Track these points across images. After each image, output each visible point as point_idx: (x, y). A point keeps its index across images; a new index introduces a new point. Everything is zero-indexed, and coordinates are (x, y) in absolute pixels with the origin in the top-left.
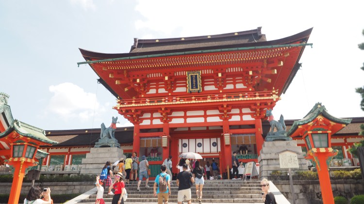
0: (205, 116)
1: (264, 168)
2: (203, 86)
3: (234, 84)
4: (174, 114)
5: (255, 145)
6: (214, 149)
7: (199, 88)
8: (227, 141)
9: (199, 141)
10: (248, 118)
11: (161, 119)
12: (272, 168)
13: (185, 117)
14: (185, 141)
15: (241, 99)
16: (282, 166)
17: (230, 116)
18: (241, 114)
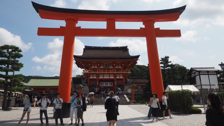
0: (109, 76)
1: (125, 92)
2: (109, 66)
3: (118, 66)
4: (100, 75)
5: (123, 85)
6: (111, 86)
7: (108, 67)
8: (115, 84)
9: (106, 83)
10: (121, 77)
11: (96, 76)
12: (126, 92)
13: (103, 76)
14: (102, 83)
15: (120, 72)
16: (128, 92)
17: (117, 76)
18: (120, 76)
